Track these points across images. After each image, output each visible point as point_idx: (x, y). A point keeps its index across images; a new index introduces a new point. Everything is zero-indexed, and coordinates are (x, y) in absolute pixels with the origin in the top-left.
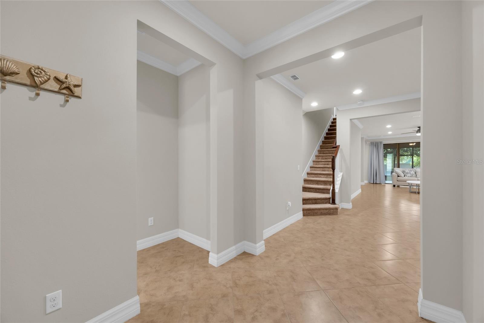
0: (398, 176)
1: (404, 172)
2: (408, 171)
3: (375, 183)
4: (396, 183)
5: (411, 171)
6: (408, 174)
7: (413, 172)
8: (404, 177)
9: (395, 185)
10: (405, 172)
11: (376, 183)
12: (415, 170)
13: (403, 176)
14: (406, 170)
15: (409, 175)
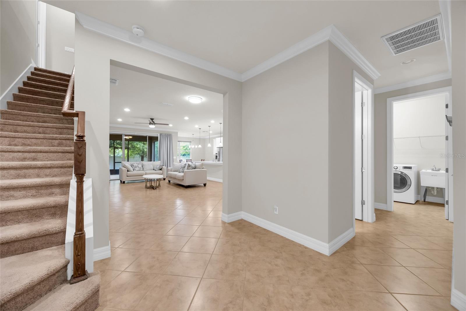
0: (128, 171)
1: (132, 166)
4: (126, 179)
5: (139, 164)
6: (136, 168)
7: (140, 166)
8: (134, 172)
9: (125, 182)
10: (133, 166)
12: (142, 163)
14: (134, 164)
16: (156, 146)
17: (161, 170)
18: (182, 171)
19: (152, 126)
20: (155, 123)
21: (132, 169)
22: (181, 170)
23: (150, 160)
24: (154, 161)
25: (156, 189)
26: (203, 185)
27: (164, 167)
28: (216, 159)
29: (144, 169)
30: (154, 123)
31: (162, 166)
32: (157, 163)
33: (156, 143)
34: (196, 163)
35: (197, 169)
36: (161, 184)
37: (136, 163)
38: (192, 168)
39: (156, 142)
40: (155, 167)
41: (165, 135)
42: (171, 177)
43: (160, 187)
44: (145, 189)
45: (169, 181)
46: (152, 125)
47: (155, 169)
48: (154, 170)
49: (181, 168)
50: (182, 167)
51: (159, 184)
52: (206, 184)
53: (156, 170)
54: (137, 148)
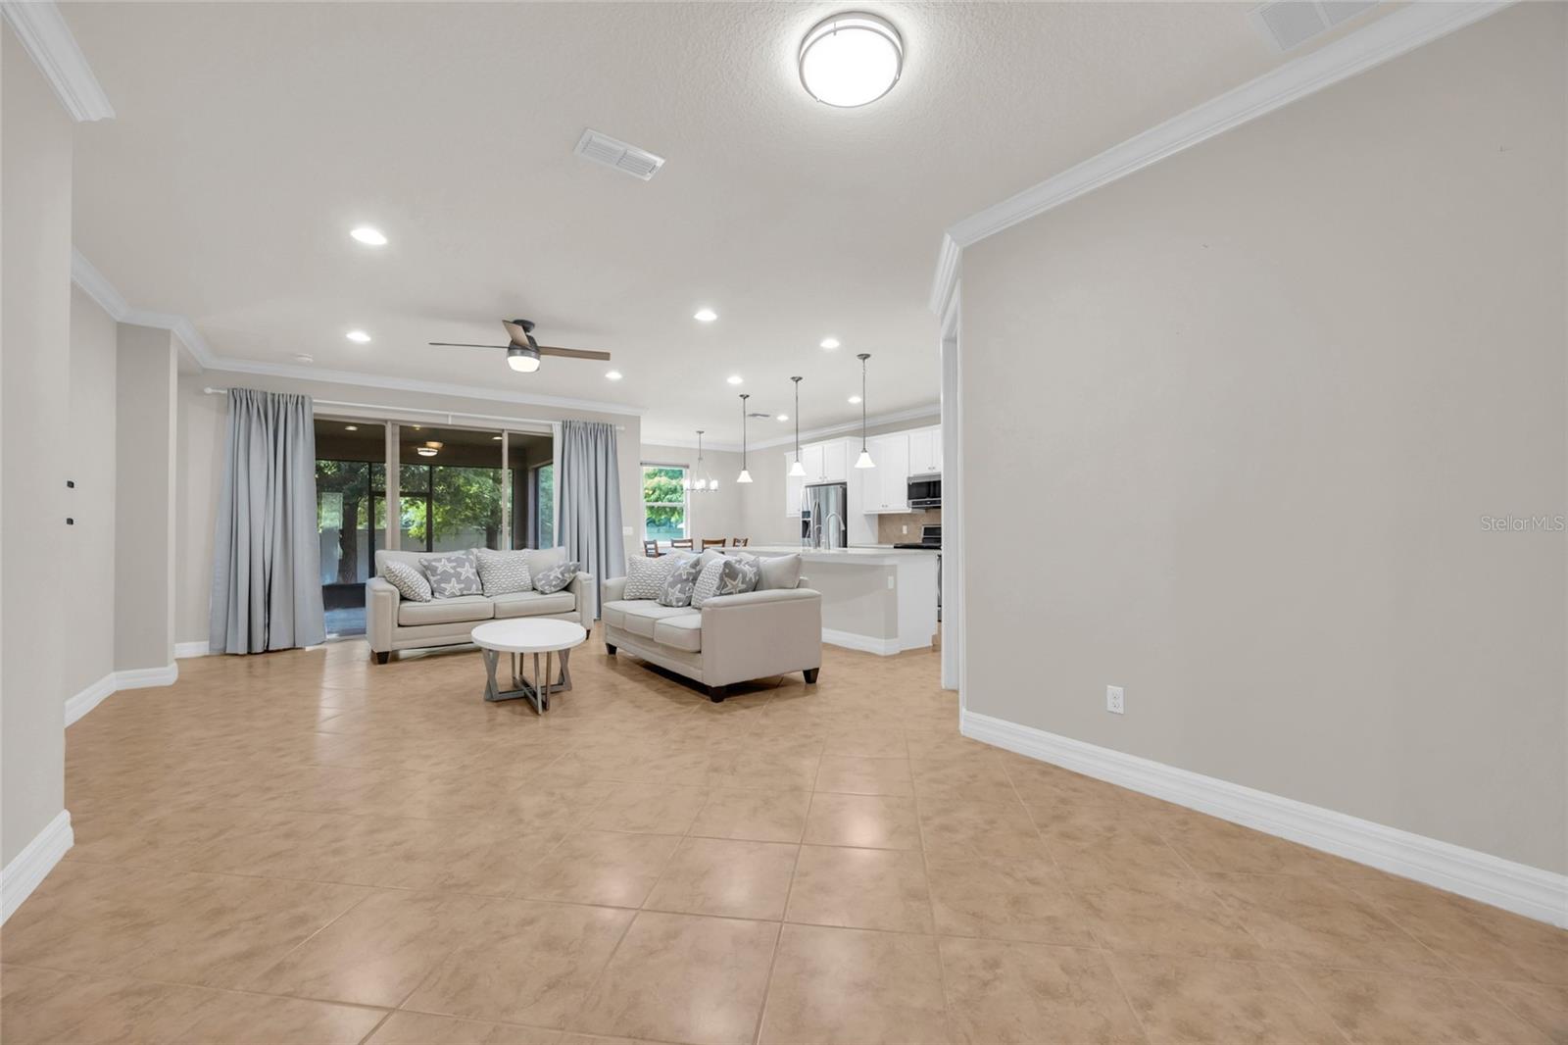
0: (403, 599)
1: (429, 573)
2: (449, 568)
3: (257, 651)
4: (396, 638)
5: (460, 563)
6: (447, 581)
7: (468, 571)
8: (434, 601)
9: (386, 652)
10: (434, 571)
11: (267, 651)
12: (478, 558)
13: (428, 596)
14: (439, 560)
15: (452, 586)
16: (544, 489)
17: (567, 589)
18: (678, 600)
19: (524, 364)
20: (539, 345)
21: (424, 589)
22: (675, 593)
23: (520, 543)
24: (536, 548)
25: (545, 705)
26: (800, 676)
27: (582, 575)
28: (804, 536)
29: (488, 586)
30: (532, 348)
31: (574, 571)
32: (551, 558)
33: (544, 471)
34: (762, 559)
35: (770, 588)
36: (571, 673)
37: (449, 560)
38: (744, 586)
39: (541, 469)
40: (540, 576)
41: (585, 429)
42: (622, 632)
43: (570, 688)
44: (482, 711)
45: (612, 649)
46: (522, 354)
47: (539, 585)
48: (534, 589)
49: (672, 585)
50: (678, 580)
51: (563, 674)
52: (817, 670)
53: (543, 593)
54: (470, 496)
